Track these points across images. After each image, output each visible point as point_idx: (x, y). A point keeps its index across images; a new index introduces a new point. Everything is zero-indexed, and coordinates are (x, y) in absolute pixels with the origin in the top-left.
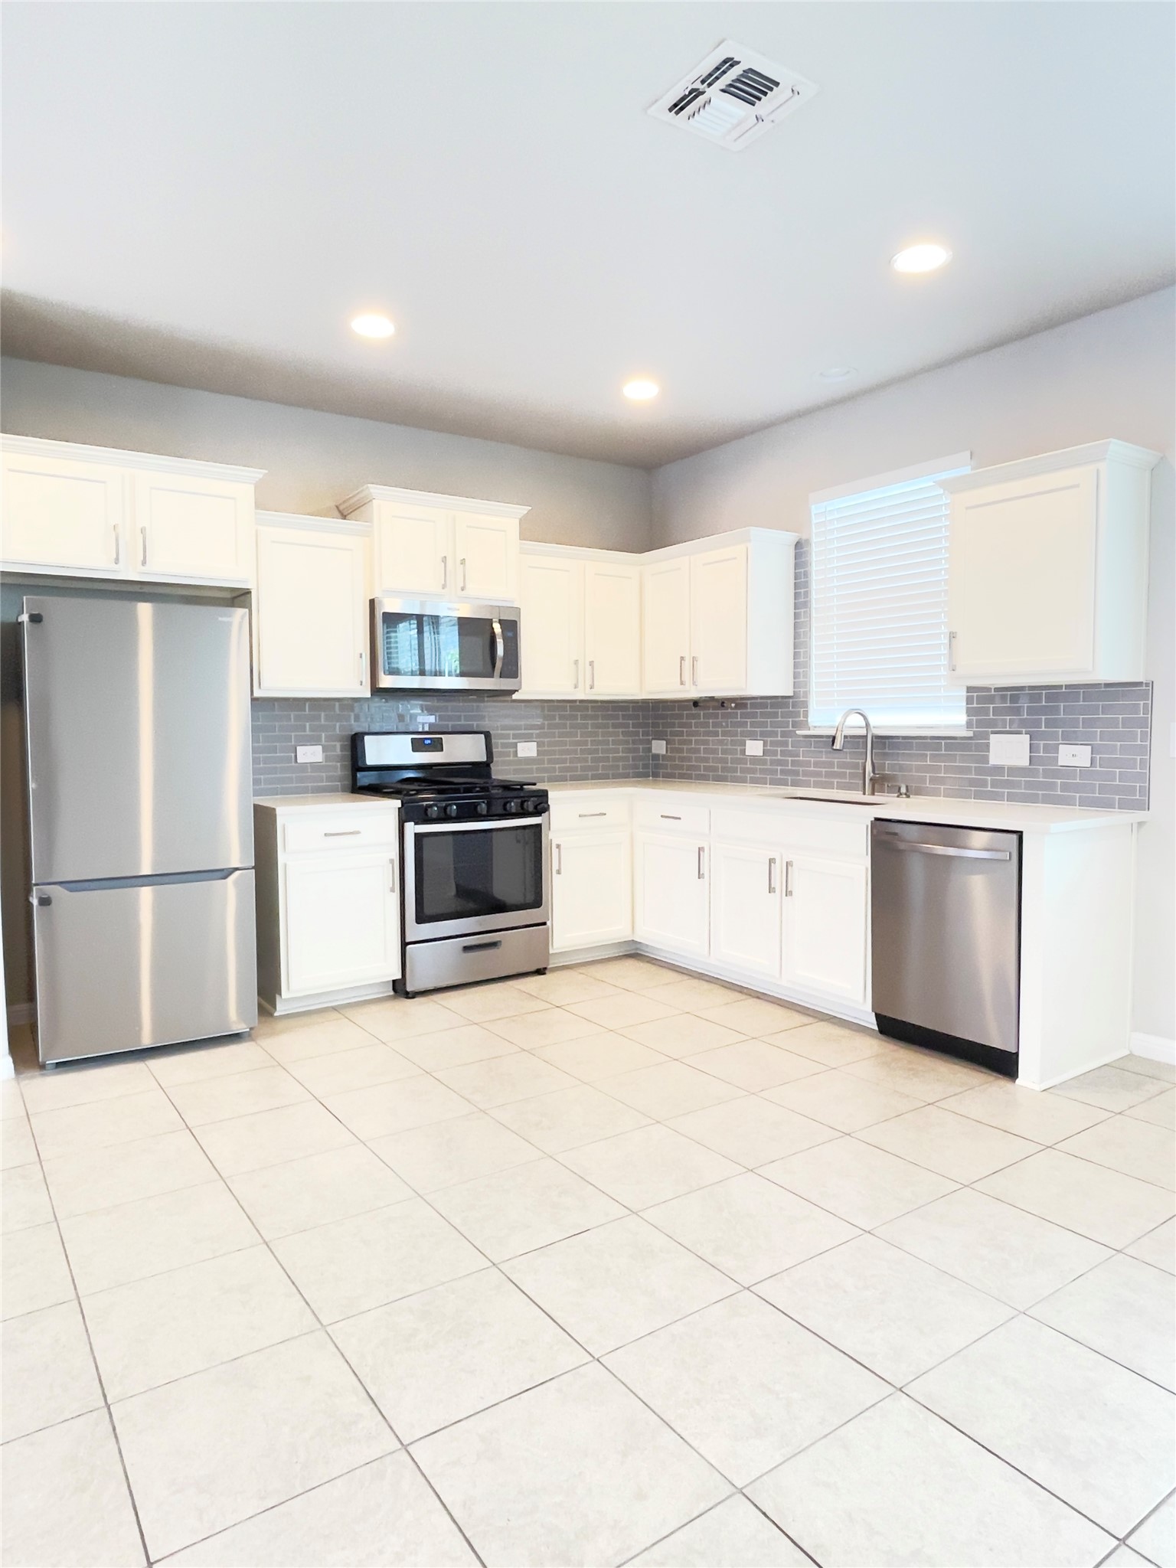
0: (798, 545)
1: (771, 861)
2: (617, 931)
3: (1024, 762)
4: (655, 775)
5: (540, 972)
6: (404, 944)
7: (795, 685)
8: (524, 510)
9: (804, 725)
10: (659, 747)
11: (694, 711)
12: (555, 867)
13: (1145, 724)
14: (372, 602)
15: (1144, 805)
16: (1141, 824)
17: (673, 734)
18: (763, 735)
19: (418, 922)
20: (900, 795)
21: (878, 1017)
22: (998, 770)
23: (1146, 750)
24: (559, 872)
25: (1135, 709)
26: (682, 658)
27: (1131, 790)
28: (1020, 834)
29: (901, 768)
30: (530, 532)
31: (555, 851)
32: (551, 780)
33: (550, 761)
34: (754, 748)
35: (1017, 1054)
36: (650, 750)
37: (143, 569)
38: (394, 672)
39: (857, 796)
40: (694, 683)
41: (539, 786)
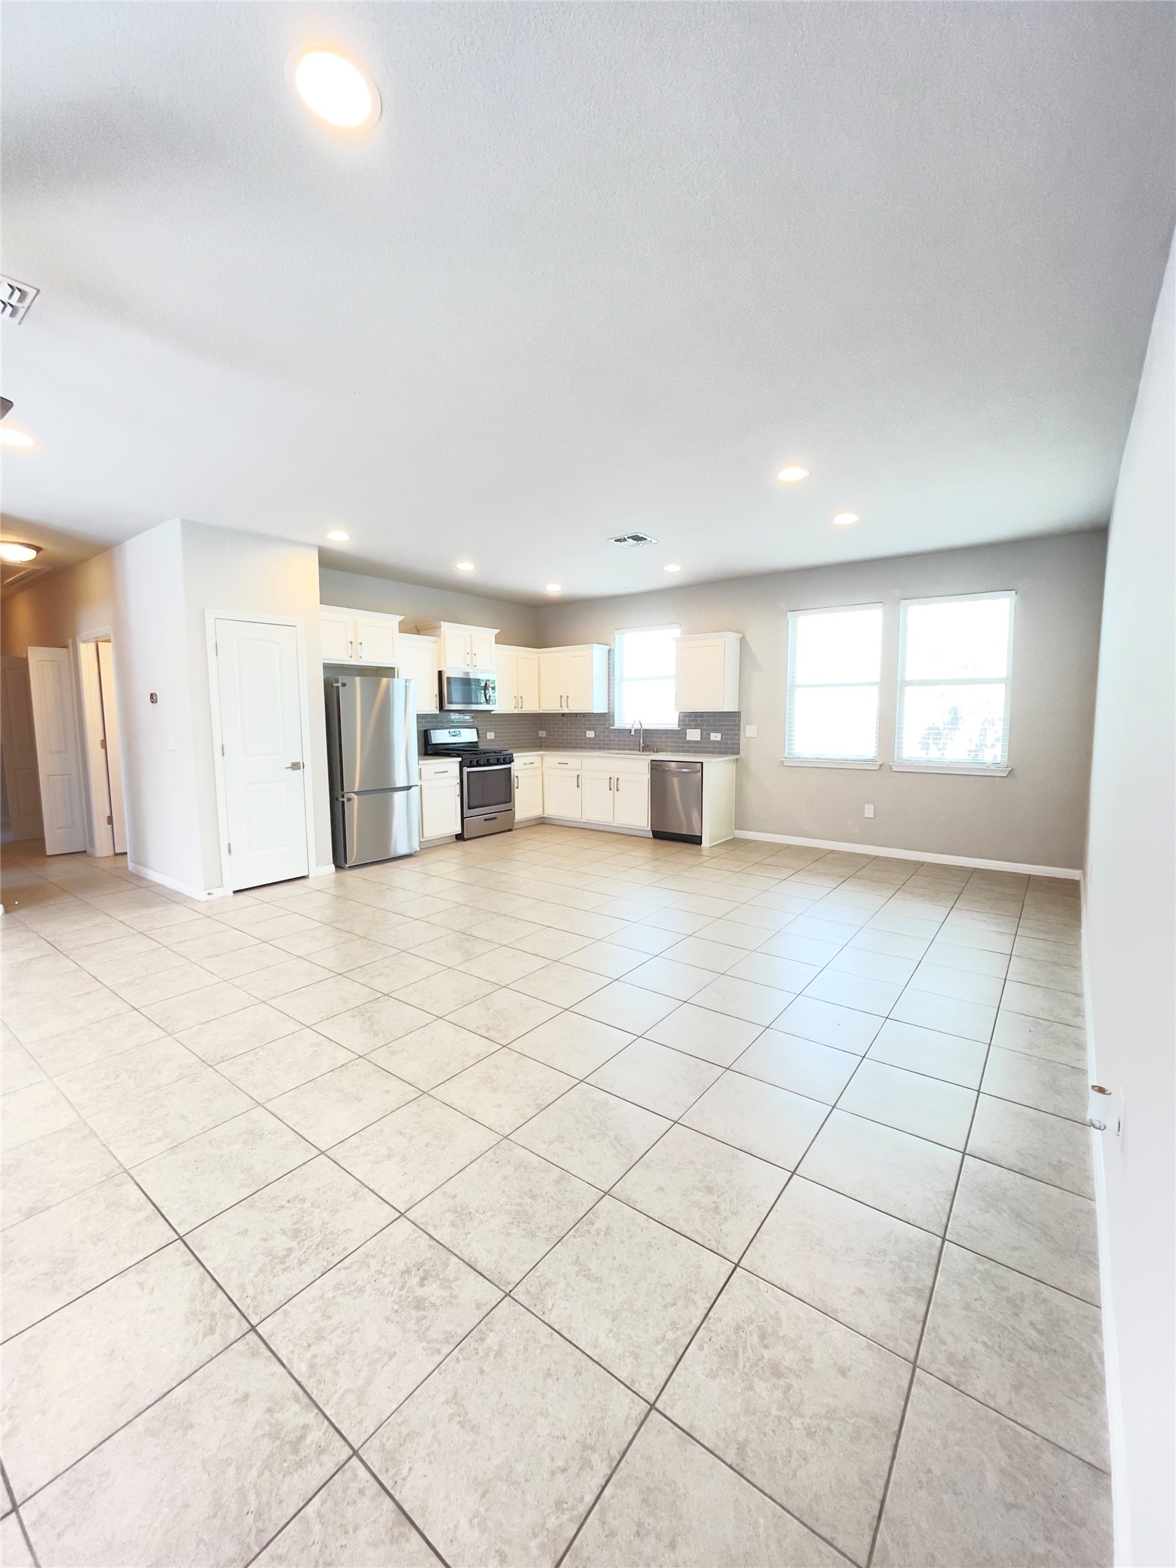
0: (609, 651)
1: (611, 778)
2: (537, 812)
3: (699, 739)
4: (540, 746)
5: (510, 830)
6: (463, 819)
7: (609, 708)
8: (498, 631)
9: (613, 725)
10: (543, 734)
11: (563, 718)
12: (516, 786)
13: (738, 725)
14: (440, 673)
15: (738, 753)
16: (737, 760)
17: (549, 728)
18: (593, 729)
19: (469, 808)
20: (654, 752)
21: (653, 831)
22: (690, 742)
23: (738, 735)
24: (517, 788)
25: (735, 721)
26: (561, 696)
27: (734, 748)
28: (702, 763)
29: (653, 742)
30: (499, 640)
31: (516, 779)
32: (513, 748)
33: (500, 741)
34: (590, 734)
35: (701, 837)
36: (538, 734)
37: (360, 660)
38: (450, 702)
39: (638, 752)
40: (568, 707)
41: (510, 752)
